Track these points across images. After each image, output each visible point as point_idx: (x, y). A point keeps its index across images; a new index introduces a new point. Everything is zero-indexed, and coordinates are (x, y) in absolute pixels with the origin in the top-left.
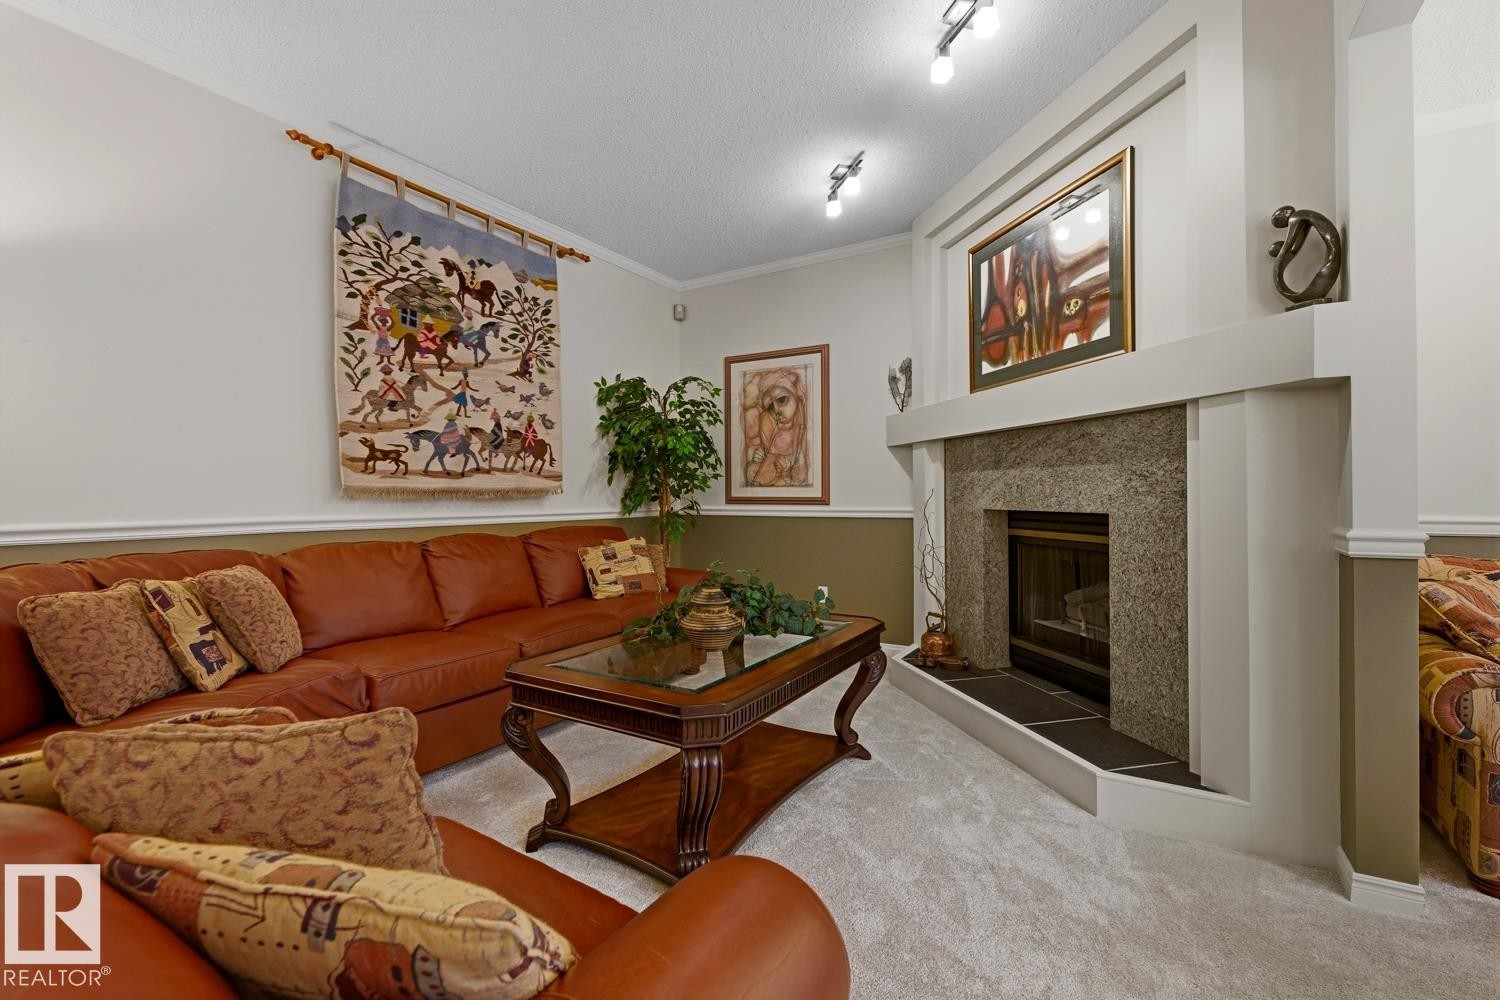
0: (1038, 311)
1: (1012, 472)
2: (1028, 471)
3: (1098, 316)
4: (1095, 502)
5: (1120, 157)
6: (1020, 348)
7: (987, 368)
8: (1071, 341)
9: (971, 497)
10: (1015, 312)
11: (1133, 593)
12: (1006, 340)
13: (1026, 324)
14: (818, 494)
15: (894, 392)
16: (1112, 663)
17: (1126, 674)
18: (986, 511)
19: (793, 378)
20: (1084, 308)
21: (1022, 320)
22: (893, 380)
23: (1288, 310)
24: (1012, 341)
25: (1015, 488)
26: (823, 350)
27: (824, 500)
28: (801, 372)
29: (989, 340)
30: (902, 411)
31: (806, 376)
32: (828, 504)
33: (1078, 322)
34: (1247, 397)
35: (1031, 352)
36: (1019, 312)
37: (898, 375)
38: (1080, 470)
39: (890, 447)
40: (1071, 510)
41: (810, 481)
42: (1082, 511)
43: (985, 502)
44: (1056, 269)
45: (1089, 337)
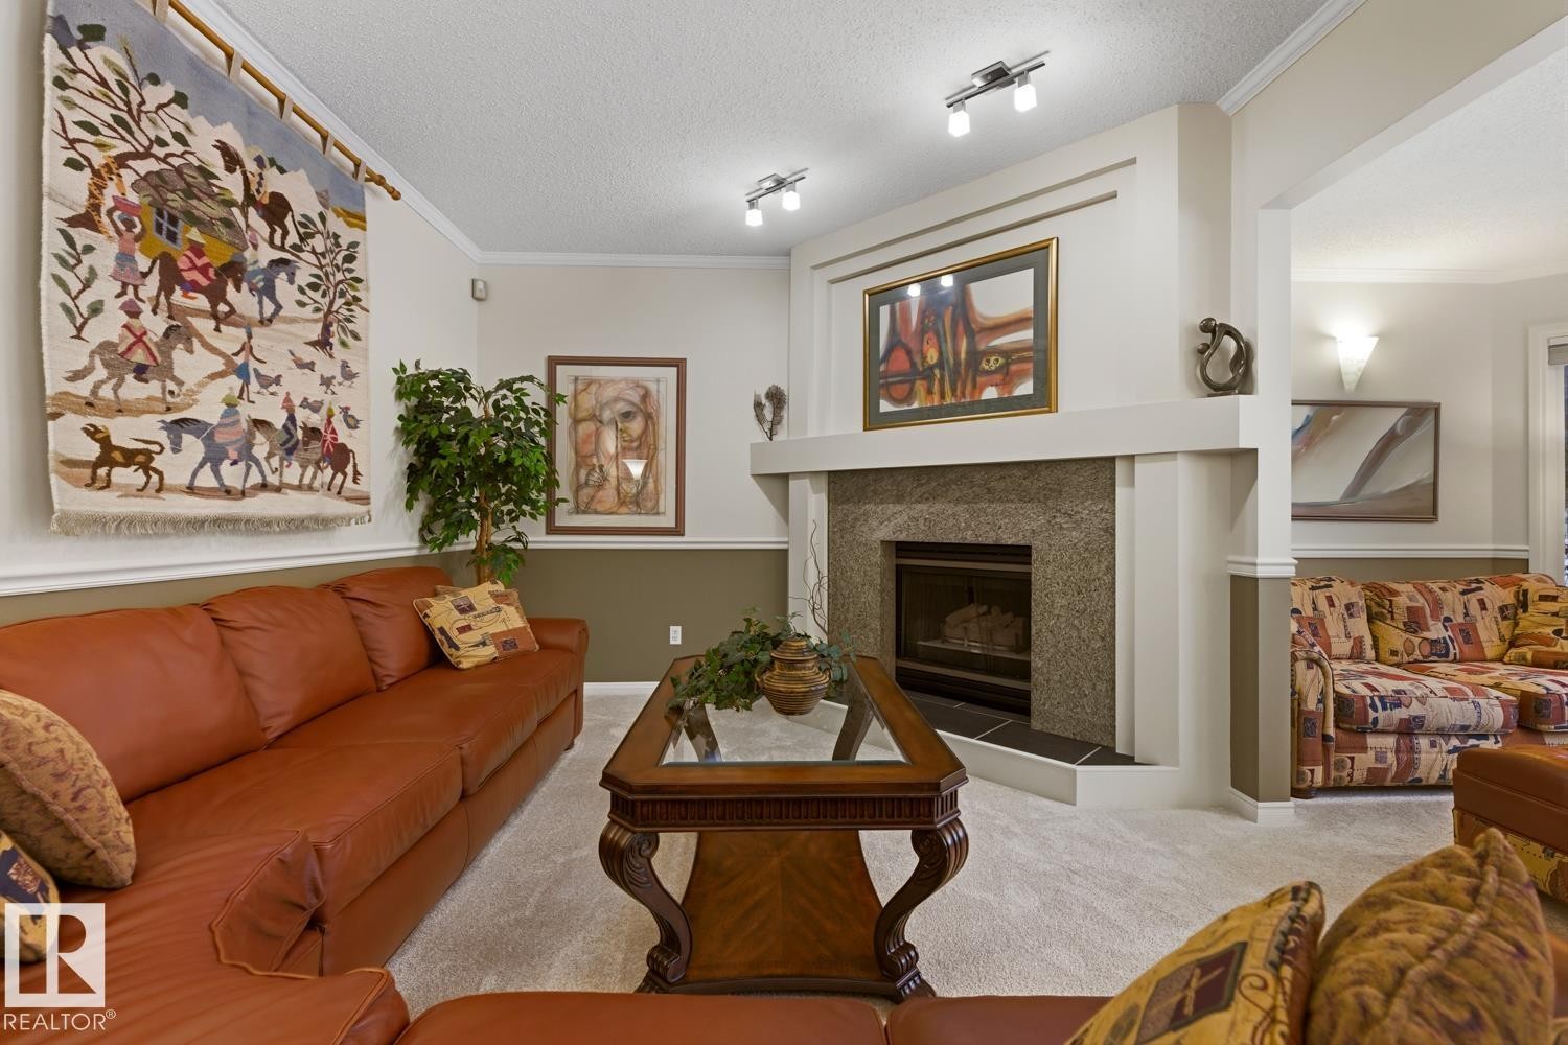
0: (952, 360)
1: (919, 506)
2: (938, 506)
3: (1021, 376)
4: (1016, 535)
5: (1044, 244)
6: (930, 392)
7: (885, 406)
8: (991, 393)
9: (865, 529)
10: (924, 358)
11: (1057, 612)
12: (912, 383)
13: (937, 372)
14: (672, 524)
15: (760, 418)
16: (1033, 673)
17: (1048, 681)
18: (882, 542)
19: (642, 392)
20: (1007, 364)
21: (931, 368)
22: (758, 406)
23: (1210, 396)
24: (920, 386)
25: (921, 521)
26: (679, 364)
27: (678, 530)
28: (653, 387)
29: (890, 380)
30: (771, 439)
31: (658, 391)
32: (683, 535)
33: (998, 378)
34: (1179, 456)
35: (942, 396)
36: (929, 359)
37: (764, 401)
38: (1000, 507)
39: (753, 475)
40: (990, 542)
41: (661, 509)
42: (1003, 543)
43: (885, 533)
44: (974, 326)
45: (1010, 392)
